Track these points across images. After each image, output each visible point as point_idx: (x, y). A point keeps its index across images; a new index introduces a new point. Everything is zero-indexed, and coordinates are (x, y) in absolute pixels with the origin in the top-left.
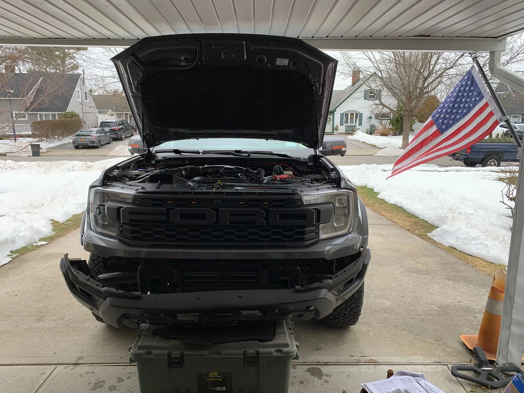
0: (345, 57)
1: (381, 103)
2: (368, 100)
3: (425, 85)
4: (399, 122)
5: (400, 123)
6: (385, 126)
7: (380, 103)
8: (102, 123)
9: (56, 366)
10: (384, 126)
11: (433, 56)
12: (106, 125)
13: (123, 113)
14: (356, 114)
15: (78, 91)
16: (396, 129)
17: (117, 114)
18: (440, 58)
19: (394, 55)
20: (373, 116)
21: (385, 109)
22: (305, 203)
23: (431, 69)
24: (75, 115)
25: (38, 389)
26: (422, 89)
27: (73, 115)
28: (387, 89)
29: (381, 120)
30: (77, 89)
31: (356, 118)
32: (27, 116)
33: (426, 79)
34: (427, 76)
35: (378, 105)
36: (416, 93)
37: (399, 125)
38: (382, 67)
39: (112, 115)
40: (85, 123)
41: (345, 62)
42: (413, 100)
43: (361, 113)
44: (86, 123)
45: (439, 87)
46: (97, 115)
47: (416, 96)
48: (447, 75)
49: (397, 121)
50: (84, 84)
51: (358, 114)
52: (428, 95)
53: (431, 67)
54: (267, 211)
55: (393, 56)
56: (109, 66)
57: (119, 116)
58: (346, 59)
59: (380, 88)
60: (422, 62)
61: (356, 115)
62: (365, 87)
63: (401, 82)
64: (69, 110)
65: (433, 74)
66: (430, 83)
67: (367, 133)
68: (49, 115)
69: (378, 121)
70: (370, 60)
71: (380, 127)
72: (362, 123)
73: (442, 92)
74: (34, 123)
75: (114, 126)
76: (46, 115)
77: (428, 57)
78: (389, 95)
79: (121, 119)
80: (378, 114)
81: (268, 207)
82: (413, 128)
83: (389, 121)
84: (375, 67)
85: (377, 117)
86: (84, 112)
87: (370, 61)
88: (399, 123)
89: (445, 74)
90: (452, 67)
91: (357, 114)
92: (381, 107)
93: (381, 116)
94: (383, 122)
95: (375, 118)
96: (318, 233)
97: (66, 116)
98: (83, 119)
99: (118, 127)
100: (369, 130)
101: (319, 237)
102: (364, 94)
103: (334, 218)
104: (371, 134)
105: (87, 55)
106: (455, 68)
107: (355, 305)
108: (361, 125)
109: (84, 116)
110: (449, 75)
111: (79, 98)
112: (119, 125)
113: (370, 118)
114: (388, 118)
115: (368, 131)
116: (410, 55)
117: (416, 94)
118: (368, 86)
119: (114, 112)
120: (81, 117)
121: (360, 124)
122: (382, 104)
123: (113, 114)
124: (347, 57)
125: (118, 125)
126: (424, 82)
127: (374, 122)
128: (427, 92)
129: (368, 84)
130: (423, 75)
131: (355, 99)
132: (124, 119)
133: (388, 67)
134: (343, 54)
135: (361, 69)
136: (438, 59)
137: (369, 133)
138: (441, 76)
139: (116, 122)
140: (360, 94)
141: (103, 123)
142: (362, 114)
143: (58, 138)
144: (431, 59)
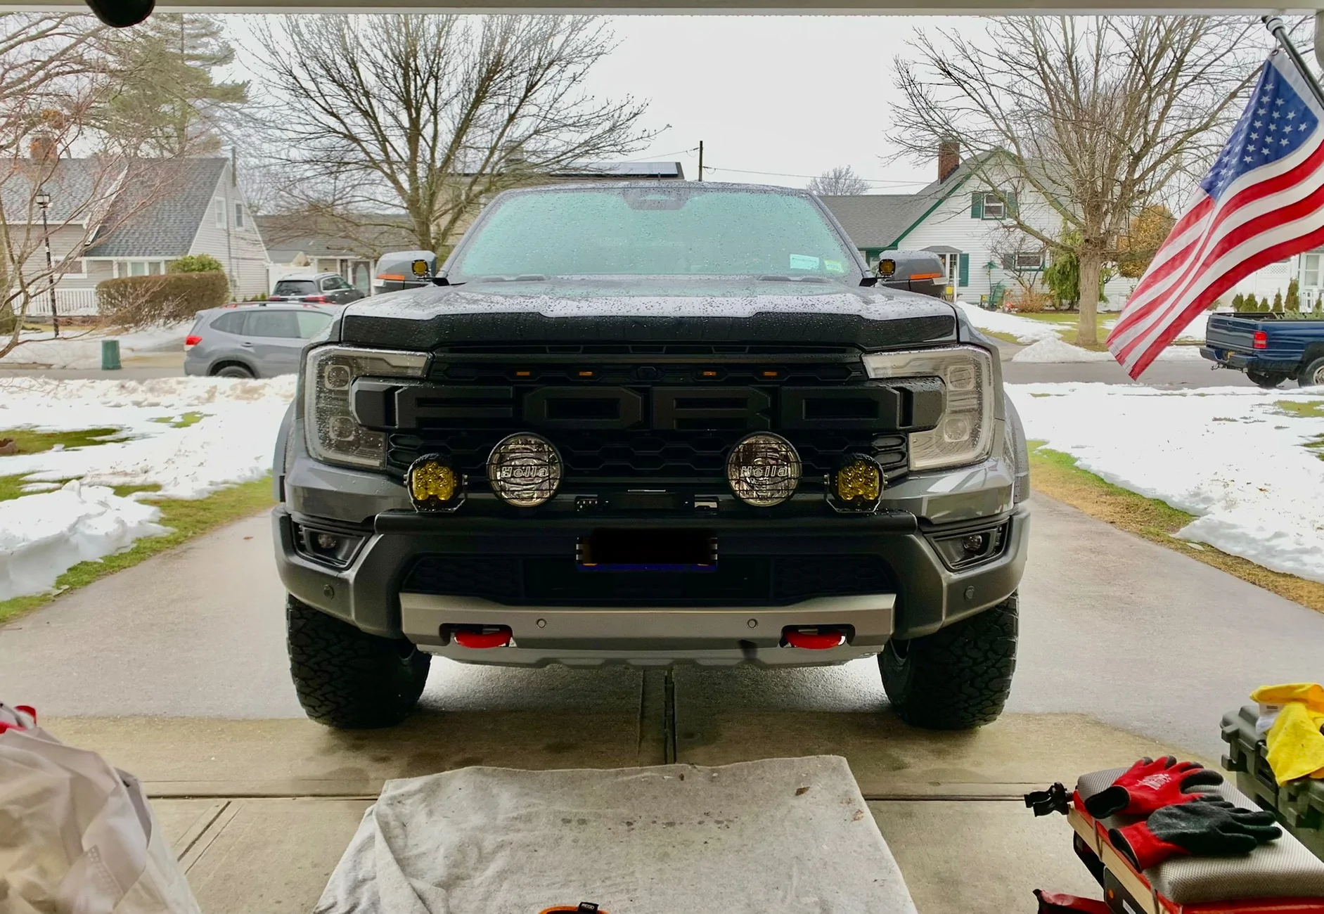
0: (918, 105)
1: (1018, 223)
2: (983, 219)
3: (1136, 176)
4: (1068, 275)
5: (1071, 278)
6: (1031, 286)
7: (1015, 223)
8: (281, 282)
9: (229, 799)
10: (1028, 286)
11: (1155, 97)
12: (292, 288)
13: (335, 260)
14: (951, 256)
15: (219, 202)
16: (1061, 296)
17: (320, 261)
18: (1174, 103)
19: (1051, 99)
20: (997, 261)
21: (1030, 238)
22: (872, 375)
23: (1151, 132)
24: (210, 264)
25: (190, 846)
26: (1128, 185)
27: (205, 264)
28: (1035, 186)
29: (1020, 271)
30: (217, 198)
31: (951, 266)
32: (84, 268)
33: (1138, 158)
34: (1141, 150)
35: (1011, 230)
36: (1112, 196)
37: (1068, 286)
38: (1019, 130)
39: (307, 264)
40: (235, 286)
41: (920, 120)
42: (1106, 213)
43: (964, 253)
44: (238, 284)
45: (1174, 180)
46: (266, 264)
47: (1113, 203)
48: (1195, 148)
49: (1064, 273)
50: (234, 185)
51: (955, 255)
52: (1145, 202)
53: (1151, 127)
54: (774, 393)
55: (1047, 99)
56: (303, 136)
57: (325, 264)
58: (922, 112)
59: (1016, 183)
60: (1126, 114)
61: (951, 259)
62: (974, 184)
63: (1070, 169)
64: (195, 251)
65: (1156, 145)
66: (1150, 170)
67: (982, 306)
68: (142, 264)
69: (1011, 274)
70: (988, 112)
71: (1018, 290)
72: (967, 279)
73: (1181, 192)
74: (104, 285)
75: (312, 292)
76: (134, 264)
77: (1141, 102)
78: (1039, 201)
79: (330, 274)
80: (1012, 257)
81: (777, 383)
82: (1105, 293)
83: (1041, 274)
84: (1001, 129)
85: (1007, 262)
86: (232, 256)
87: (987, 115)
88: (1067, 279)
89: (1189, 145)
90: (1205, 127)
91: (953, 257)
92: (1019, 233)
93: (1018, 261)
94: (1026, 276)
95: (1002, 267)
96: (904, 455)
97: (185, 266)
98: (232, 276)
99: (322, 293)
100: (986, 299)
101: (907, 465)
102: (971, 202)
103: (944, 419)
104: (992, 307)
105: (247, 111)
106: (1214, 128)
107: (995, 670)
108: (967, 286)
109: (234, 268)
110: (1200, 146)
111: (220, 221)
112: (325, 289)
113: (991, 265)
114: (1038, 267)
115: (985, 302)
116: (1094, 97)
117: (1112, 199)
118: (982, 180)
119: (312, 257)
120: (226, 270)
121: (964, 283)
122: (1021, 225)
123: (309, 261)
124: (924, 105)
125: (322, 288)
126: (1132, 167)
127: (1002, 276)
128: (1142, 192)
129: (982, 176)
130: (1130, 149)
131: (948, 216)
132: (339, 273)
133: (1035, 130)
134: (914, 98)
135: (964, 137)
136: (1168, 106)
137: (986, 305)
138: (1177, 150)
139: (318, 282)
140: (961, 202)
141: (284, 284)
142: (968, 255)
143: (165, 324)
144: (1149, 105)
